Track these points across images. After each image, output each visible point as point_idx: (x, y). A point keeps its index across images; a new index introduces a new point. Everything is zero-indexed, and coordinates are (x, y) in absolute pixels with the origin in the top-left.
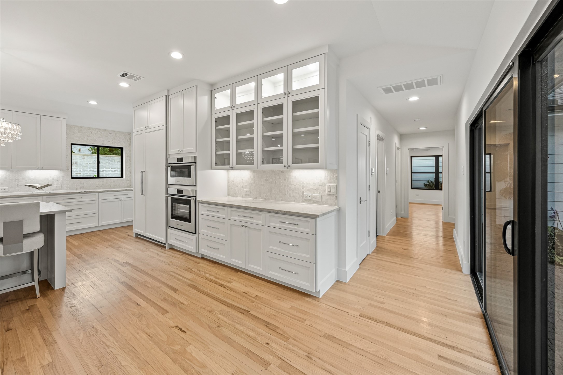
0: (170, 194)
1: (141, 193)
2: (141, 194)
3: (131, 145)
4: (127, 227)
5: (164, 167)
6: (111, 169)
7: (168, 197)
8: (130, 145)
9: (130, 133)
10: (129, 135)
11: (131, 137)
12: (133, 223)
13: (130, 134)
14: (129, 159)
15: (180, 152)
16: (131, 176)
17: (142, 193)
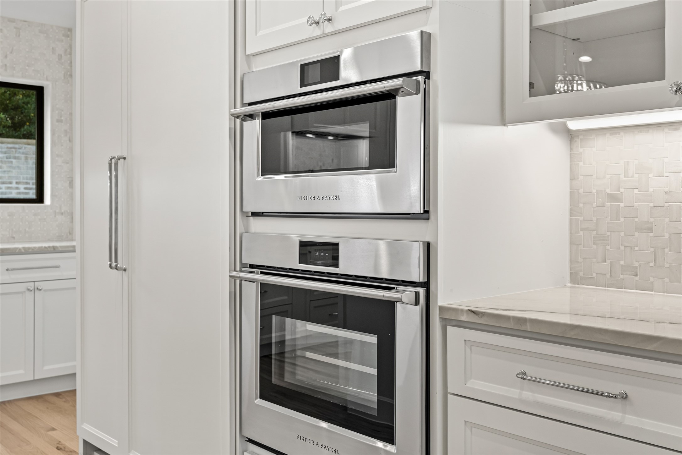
0: (251, 266)
1: (110, 260)
2: (111, 267)
3: (71, 76)
4: (55, 399)
5: (225, 123)
6: (14, 185)
7: (242, 279)
8: (69, 75)
9: (70, 30)
10: (64, 35)
11: (71, 46)
12: (75, 386)
13: (69, 32)
14: (66, 131)
15: (316, 31)
16: (72, 197)
17: (116, 261)
